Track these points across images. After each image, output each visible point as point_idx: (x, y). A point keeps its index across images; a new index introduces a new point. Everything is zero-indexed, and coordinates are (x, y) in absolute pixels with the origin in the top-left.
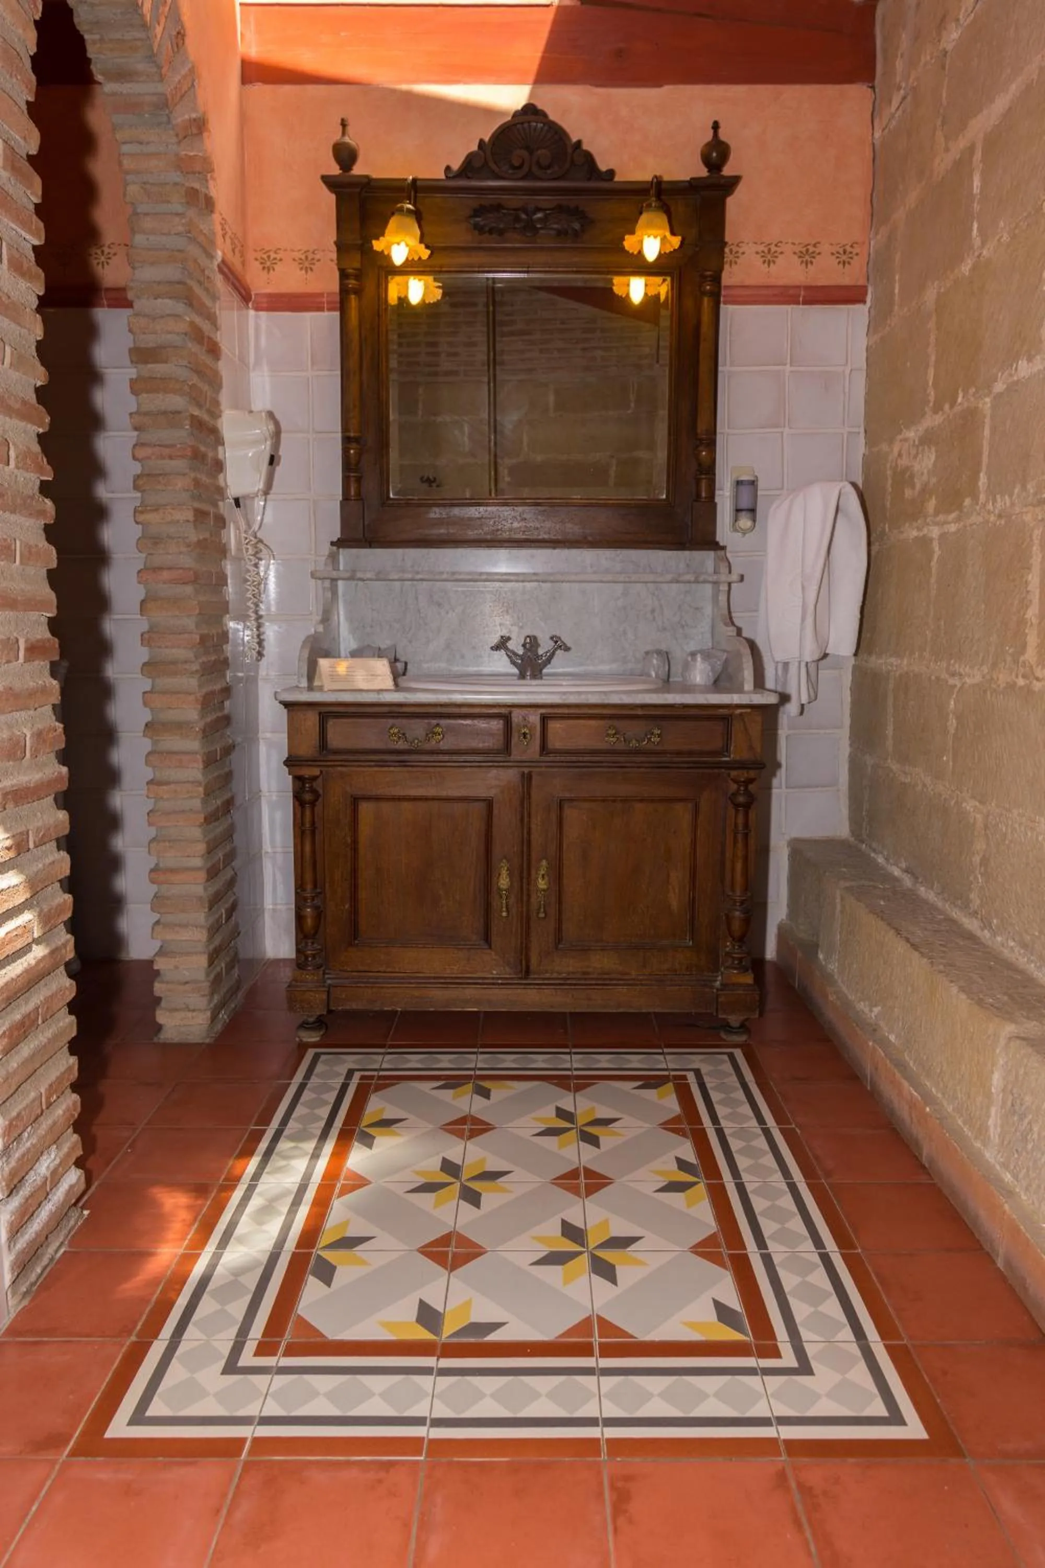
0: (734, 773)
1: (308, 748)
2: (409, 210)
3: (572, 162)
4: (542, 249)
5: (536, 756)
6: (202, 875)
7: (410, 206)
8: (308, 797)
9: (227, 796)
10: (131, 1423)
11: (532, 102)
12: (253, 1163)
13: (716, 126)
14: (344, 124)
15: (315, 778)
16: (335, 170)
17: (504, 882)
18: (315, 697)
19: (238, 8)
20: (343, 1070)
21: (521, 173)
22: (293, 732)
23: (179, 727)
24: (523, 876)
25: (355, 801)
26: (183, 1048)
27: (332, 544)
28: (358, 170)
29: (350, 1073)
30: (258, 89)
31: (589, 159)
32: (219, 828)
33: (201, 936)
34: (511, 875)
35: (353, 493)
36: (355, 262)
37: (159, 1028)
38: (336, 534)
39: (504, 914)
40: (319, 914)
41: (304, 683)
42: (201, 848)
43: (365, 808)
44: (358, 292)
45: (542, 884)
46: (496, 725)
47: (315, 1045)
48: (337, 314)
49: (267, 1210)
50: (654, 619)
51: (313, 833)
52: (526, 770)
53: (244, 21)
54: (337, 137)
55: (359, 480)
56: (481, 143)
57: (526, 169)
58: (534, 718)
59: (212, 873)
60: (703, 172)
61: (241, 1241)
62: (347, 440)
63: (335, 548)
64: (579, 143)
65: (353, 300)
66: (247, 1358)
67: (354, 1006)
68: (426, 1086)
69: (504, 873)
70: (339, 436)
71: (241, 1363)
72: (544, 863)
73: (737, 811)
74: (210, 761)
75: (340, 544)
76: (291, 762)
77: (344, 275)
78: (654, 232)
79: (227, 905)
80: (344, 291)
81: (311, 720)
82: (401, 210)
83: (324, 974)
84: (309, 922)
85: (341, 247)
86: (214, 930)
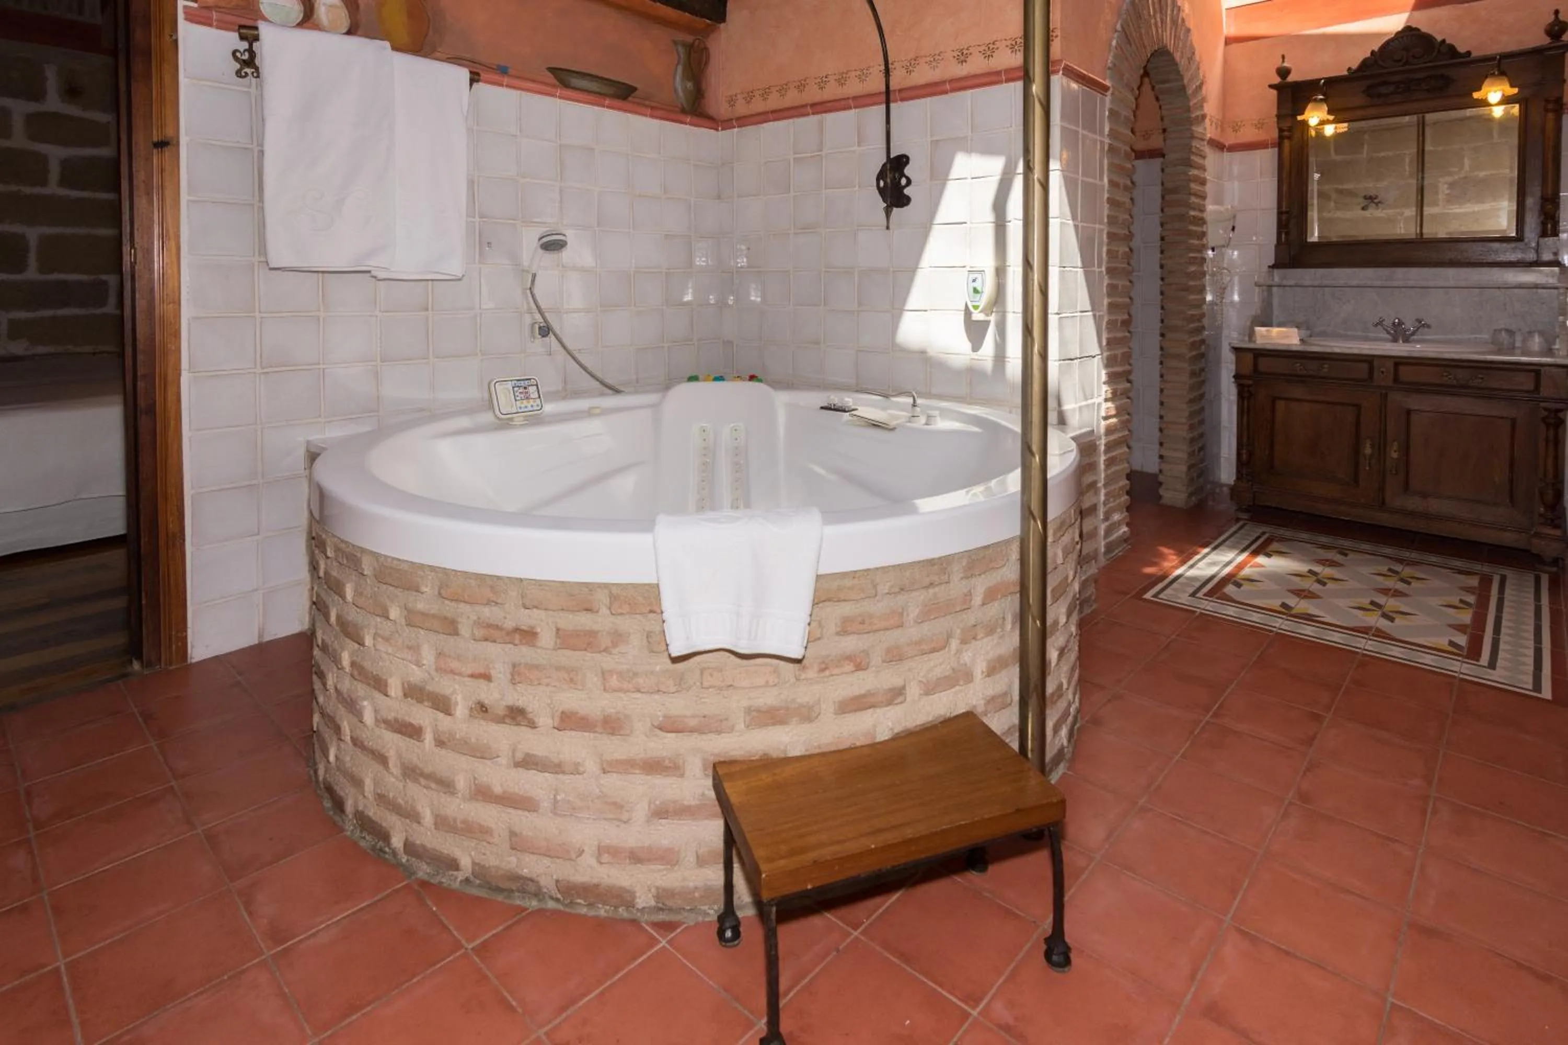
0: (1542, 404)
1: (1248, 369)
2: (1321, 100)
3: (1439, 51)
4: (1417, 100)
5: (1390, 384)
6: (1186, 427)
7: (1321, 97)
8: (1246, 395)
9: (1201, 392)
10: (1153, 597)
11: (1409, 24)
12: (1206, 550)
13: (1557, 12)
14: (1283, 57)
15: (1249, 386)
16: (1277, 80)
17: (1368, 451)
18: (1251, 346)
19: (1224, 12)
20: (1261, 531)
21: (1401, 64)
22: (1238, 362)
23: (1178, 357)
24: (1381, 447)
25: (1274, 400)
26: (1172, 508)
27: (1269, 267)
28: (1291, 78)
29: (1264, 533)
30: (1234, 46)
31: (1452, 48)
32: (1196, 407)
33: (1185, 456)
34: (1372, 446)
35: (1283, 240)
36: (1287, 124)
37: (1160, 497)
38: (1272, 261)
39: (1367, 468)
40: (1251, 454)
41: (1247, 338)
42: (1187, 414)
43: (1280, 405)
44: (1289, 138)
45: (1395, 455)
46: (1365, 366)
47: (1246, 519)
48: (1276, 149)
49: (1214, 564)
50: (1506, 309)
51: (1248, 412)
52: (1384, 392)
53: (1227, 16)
54: (1278, 63)
55: (1287, 234)
56: (1373, 53)
57: (1404, 60)
58: (1390, 364)
59: (1192, 427)
60: (1546, 41)
61: (1198, 568)
62: (1280, 213)
63: (1271, 269)
64: (1444, 41)
65: (1286, 143)
66: (1200, 595)
67: (1269, 504)
68: (1309, 545)
69: (1368, 445)
70: (1275, 211)
71: (1198, 595)
72: (1396, 443)
73: (1548, 429)
74: (1193, 374)
75: (1273, 267)
76: (1237, 377)
77: (1281, 130)
78: (1495, 89)
79: (1200, 445)
80: (1281, 138)
81: (1249, 357)
82: (1315, 100)
83: (1252, 485)
84: (1244, 456)
85: (1279, 117)
86: (1191, 454)
